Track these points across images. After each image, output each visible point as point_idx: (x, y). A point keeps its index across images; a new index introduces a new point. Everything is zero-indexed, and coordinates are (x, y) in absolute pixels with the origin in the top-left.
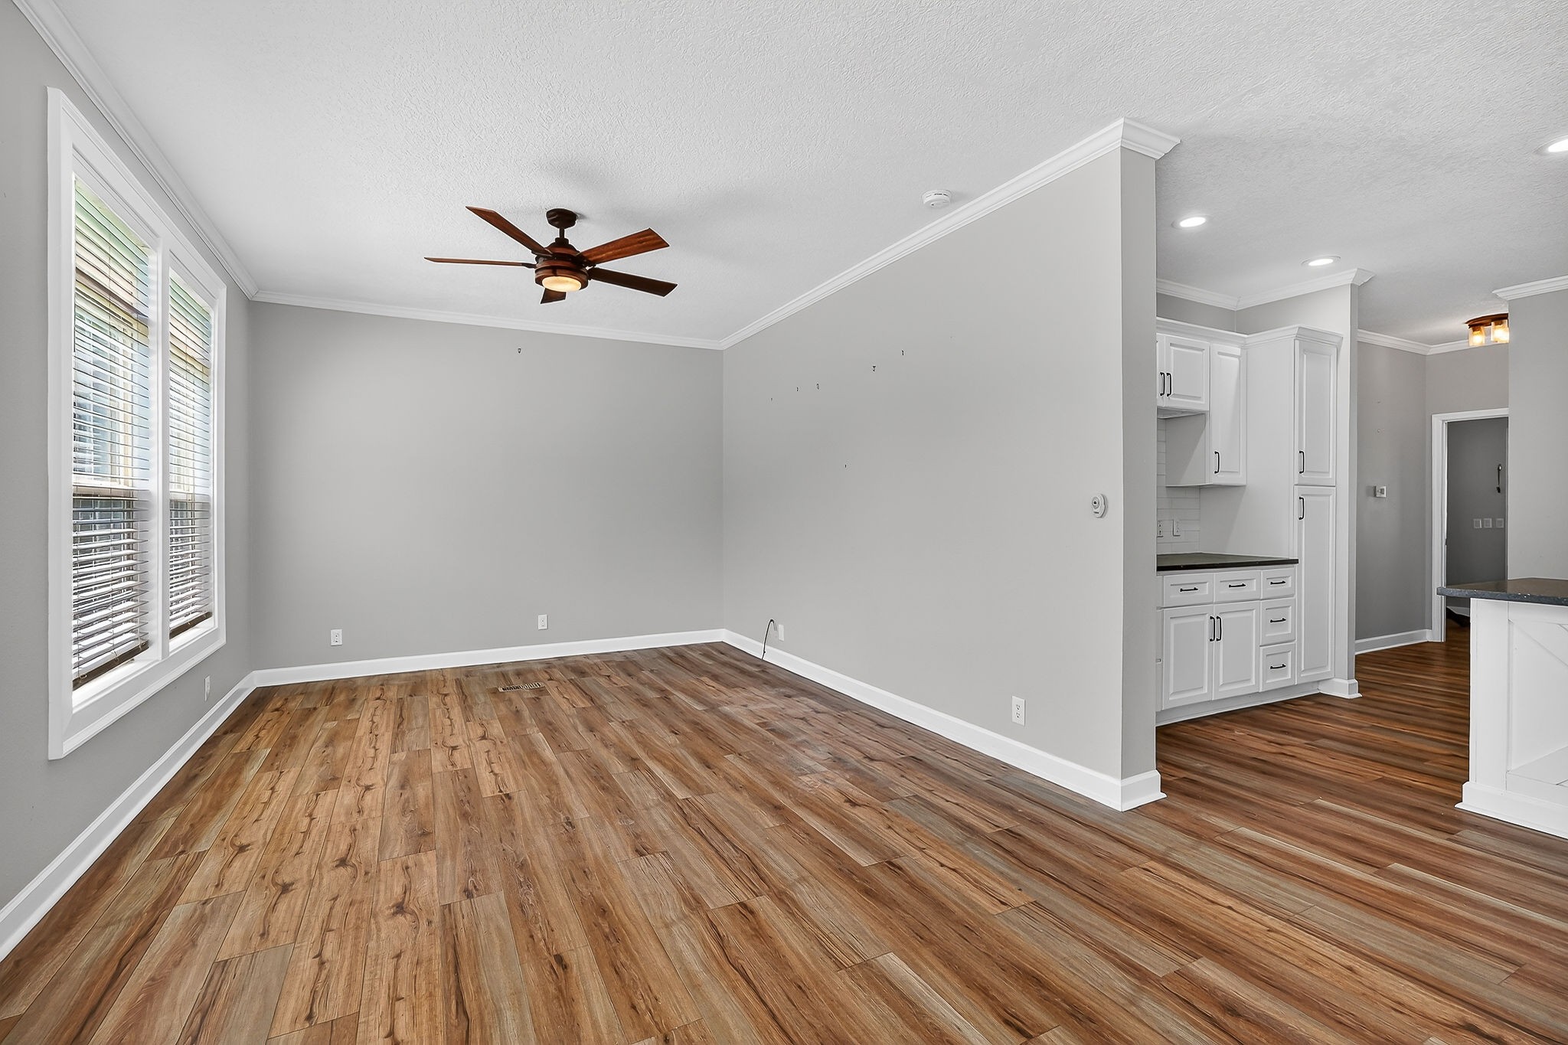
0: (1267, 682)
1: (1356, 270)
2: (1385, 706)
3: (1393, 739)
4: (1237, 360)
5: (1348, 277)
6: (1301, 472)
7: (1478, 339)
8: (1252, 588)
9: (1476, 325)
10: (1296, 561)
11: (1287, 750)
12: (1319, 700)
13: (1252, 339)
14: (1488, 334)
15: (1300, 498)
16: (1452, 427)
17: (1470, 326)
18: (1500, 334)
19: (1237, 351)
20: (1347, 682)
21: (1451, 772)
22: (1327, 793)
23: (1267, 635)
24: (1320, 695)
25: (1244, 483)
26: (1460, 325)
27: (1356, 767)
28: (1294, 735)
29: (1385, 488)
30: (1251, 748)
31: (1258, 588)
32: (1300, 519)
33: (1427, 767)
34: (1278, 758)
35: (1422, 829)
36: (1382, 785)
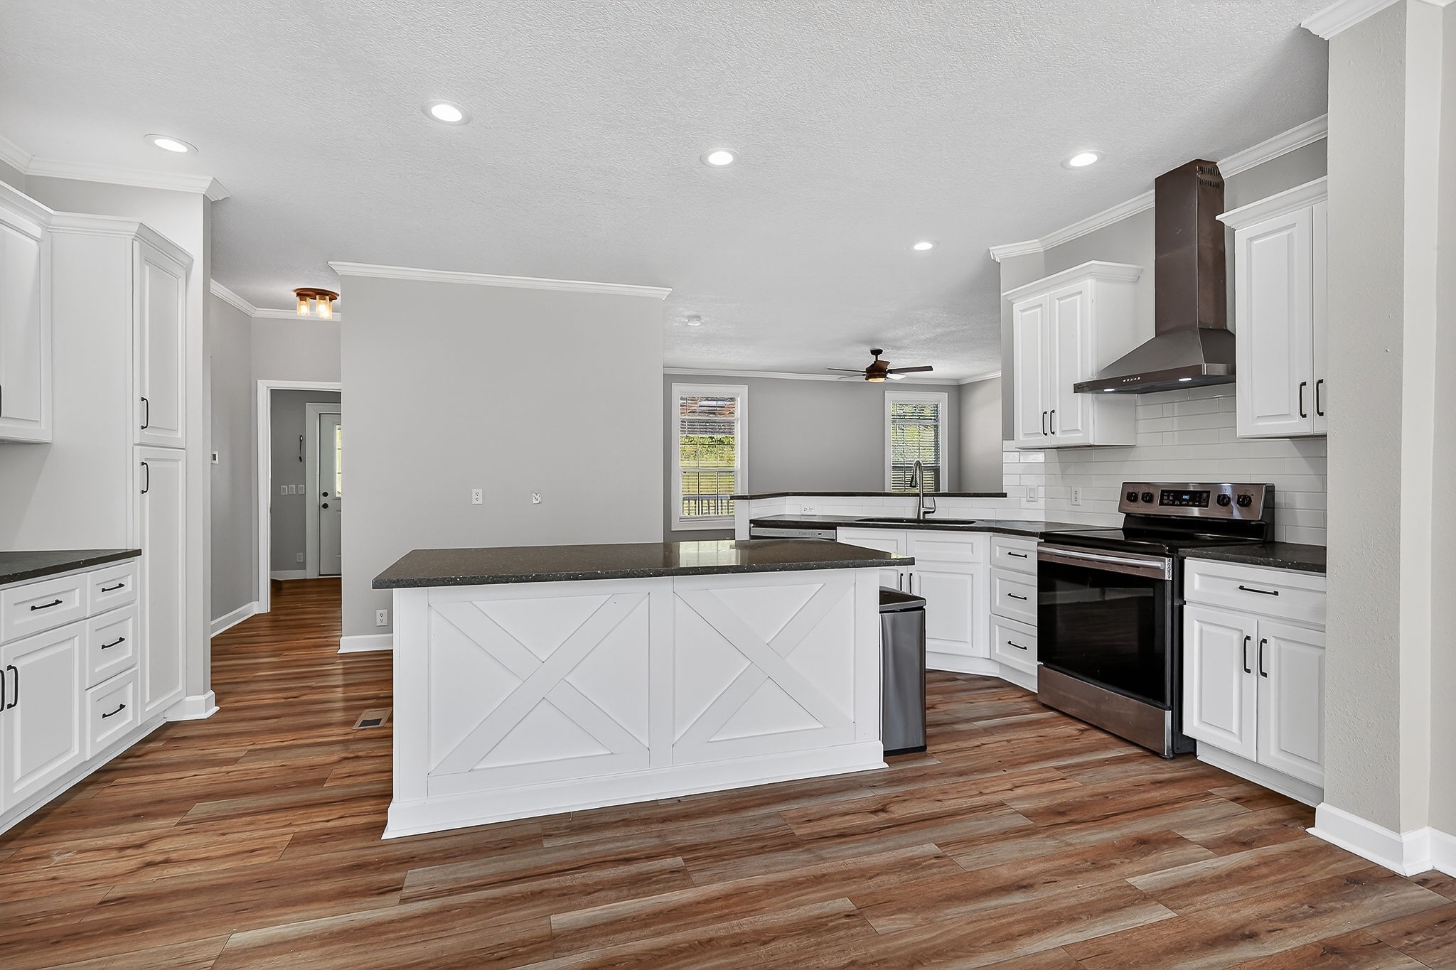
0: (98, 740)
1: (212, 179)
2: (248, 714)
3: (279, 762)
4: (34, 243)
5: (201, 184)
6: (143, 428)
7: (304, 309)
8: (73, 603)
9: (303, 294)
10: (138, 553)
11: (153, 852)
12: (168, 733)
13: (61, 218)
14: (312, 308)
15: (143, 464)
16: (275, 393)
17: (298, 295)
18: (323, 309)
19: (37, 231)
20: (202, 698)
21: (354, 785)
22: (241, 913)
23: (97, 670)
24: (169, 725)
25: (48, 439)
26: (287, 291)
27: (255, 834)
28: (155, 816)
29: (217, 453)
30: (92, 882)
31: (83, 599)
32: (143, 492)
33: (331, 789)
34: (144, 879)
35: (364, 905)
36: (300, 851)
